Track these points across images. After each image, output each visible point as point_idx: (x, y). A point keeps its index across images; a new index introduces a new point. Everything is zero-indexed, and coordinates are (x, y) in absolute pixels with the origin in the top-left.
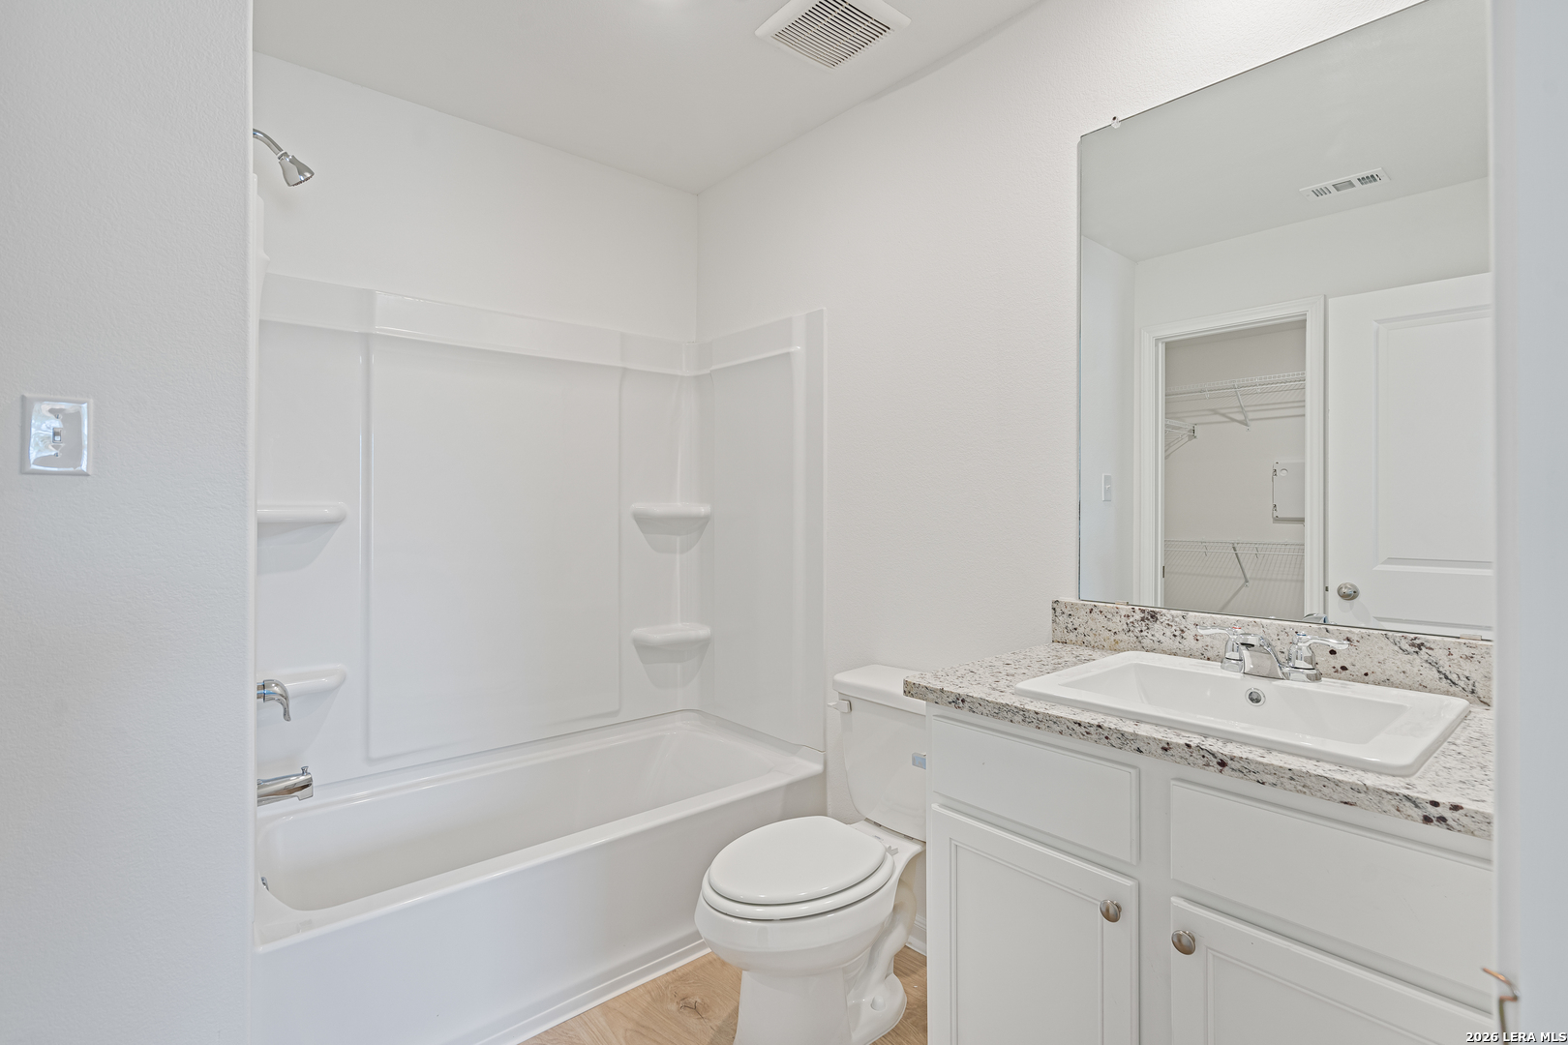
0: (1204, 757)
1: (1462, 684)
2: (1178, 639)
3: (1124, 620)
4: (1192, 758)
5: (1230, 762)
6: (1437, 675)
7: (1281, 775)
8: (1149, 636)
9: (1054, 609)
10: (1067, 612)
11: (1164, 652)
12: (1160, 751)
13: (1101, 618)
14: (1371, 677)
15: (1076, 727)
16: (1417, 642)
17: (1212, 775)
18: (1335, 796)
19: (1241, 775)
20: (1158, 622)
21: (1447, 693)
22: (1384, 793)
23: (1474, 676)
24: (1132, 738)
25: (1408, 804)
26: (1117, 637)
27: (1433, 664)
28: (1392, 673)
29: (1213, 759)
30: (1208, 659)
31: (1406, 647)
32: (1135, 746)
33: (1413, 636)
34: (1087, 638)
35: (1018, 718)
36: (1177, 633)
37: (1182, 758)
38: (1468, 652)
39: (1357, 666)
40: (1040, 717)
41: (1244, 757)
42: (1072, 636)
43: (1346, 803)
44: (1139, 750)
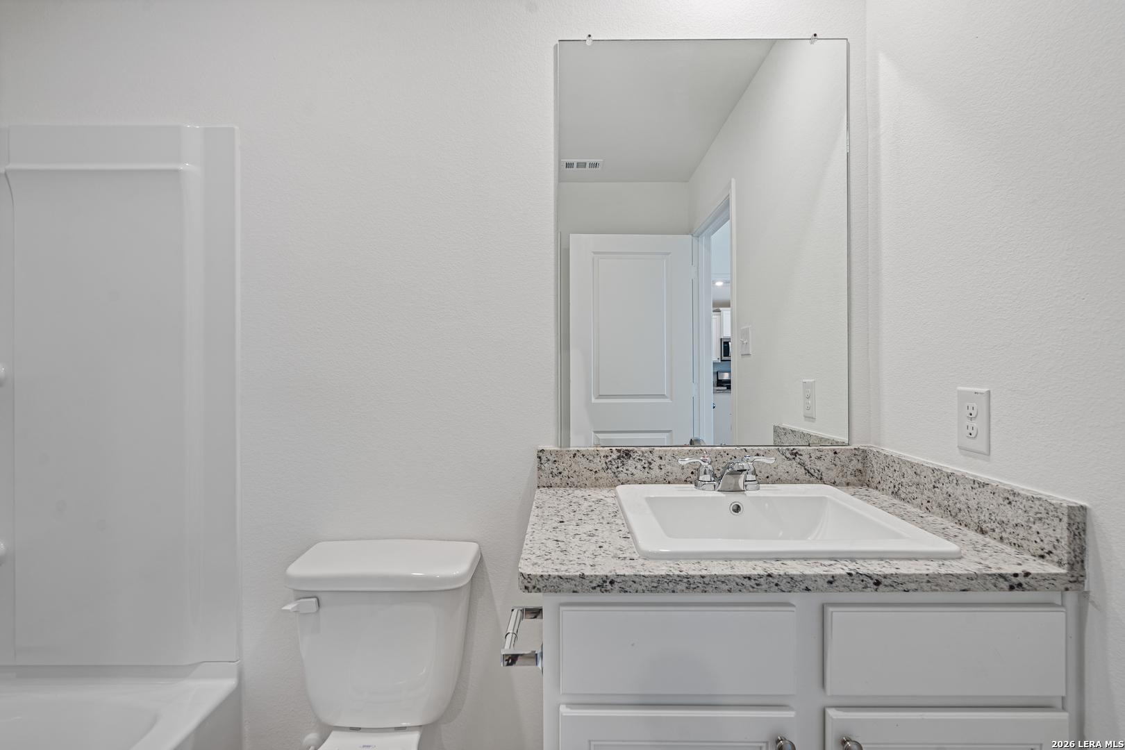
0: (863, 581)
1: (816, 475)
2: (647, 470)
3: (603, 460)
4: (853, 585)
5: (883, 580)
6: (804, 471)
7: (921, 581)
8: (624, 470)
9: (540, 458)
10: (552, 459)
11: (636, 482)
12: (826, 585)
13: (584, 460)
14: (770, 479)
15: (746, 582)
16: (795, 451)
17: (870, 595)
18: (957, 588)
19: (892, 588)
20: (631, 459)
21: (809, 482)
22: (987, 576)
23: (822, 469)
24: (800, 579)
25: (1001, 580)
26: (598, 475)
27: (802, 464)
28: (781, 474)
29: (870, 581)
30: (669, 483)
31: (789, 455)
32: (803, 586)
33: (792, 448)
34: (571, 479)
35: (682, 586)
36: (646, 466)
37: (844, 586)
38: (818, 454)
39: (763, 473)
40: (706, 580)
41: (894, 573)
42: (557, 480)
43: (964, 590)
44: (807, 589)
